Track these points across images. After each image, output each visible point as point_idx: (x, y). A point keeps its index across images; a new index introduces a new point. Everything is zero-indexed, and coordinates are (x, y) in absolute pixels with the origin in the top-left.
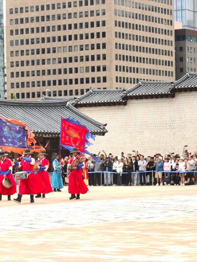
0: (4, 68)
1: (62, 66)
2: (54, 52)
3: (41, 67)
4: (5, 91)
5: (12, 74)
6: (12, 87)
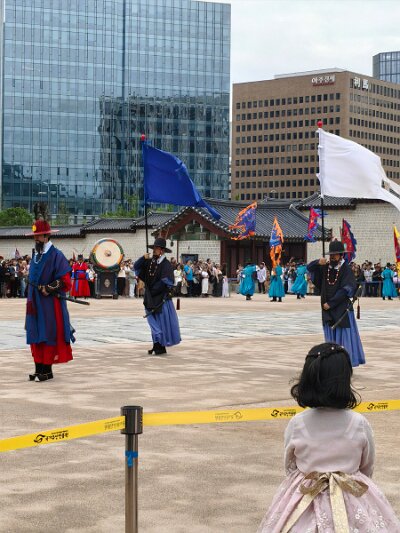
0: (229, 166)
1: (291, 166)
2: (283, 150)
3: (268, 167)
4: (230, 191)
5: (238, 173)
6: (237, 187)
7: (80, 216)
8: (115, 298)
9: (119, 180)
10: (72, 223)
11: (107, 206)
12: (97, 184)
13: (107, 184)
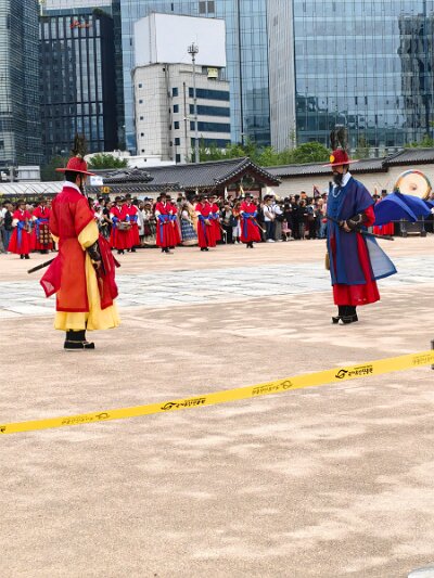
7: (382, 149)
8: (423, 235)
9: (423, 107)
10: (373, 156)
11: (410, 136)
12: (399, 112)
13: (410, 112)
